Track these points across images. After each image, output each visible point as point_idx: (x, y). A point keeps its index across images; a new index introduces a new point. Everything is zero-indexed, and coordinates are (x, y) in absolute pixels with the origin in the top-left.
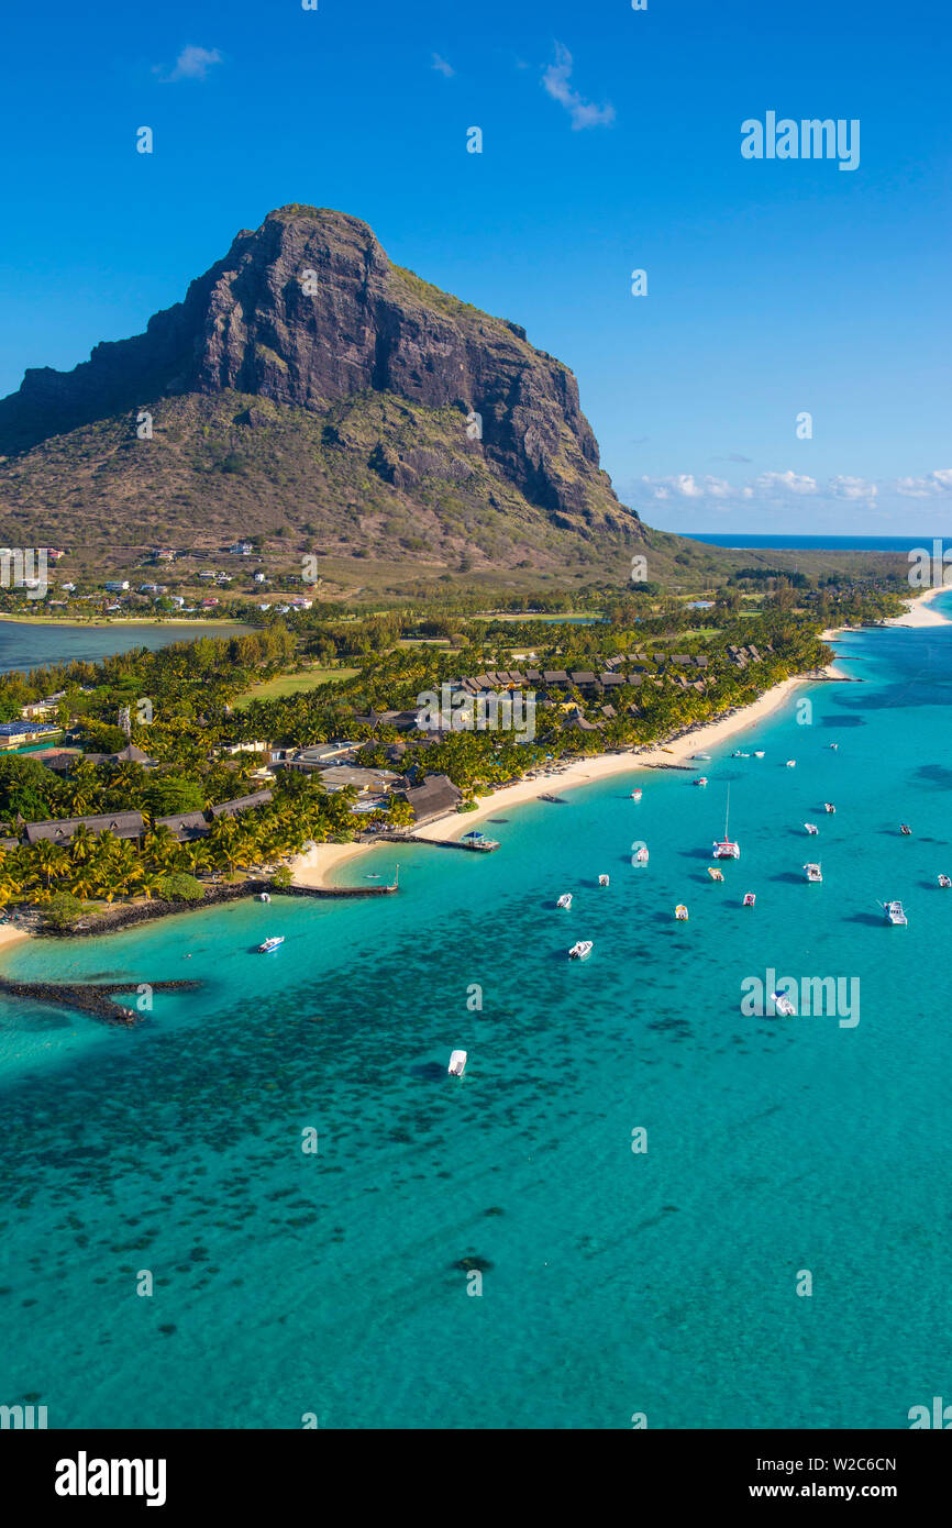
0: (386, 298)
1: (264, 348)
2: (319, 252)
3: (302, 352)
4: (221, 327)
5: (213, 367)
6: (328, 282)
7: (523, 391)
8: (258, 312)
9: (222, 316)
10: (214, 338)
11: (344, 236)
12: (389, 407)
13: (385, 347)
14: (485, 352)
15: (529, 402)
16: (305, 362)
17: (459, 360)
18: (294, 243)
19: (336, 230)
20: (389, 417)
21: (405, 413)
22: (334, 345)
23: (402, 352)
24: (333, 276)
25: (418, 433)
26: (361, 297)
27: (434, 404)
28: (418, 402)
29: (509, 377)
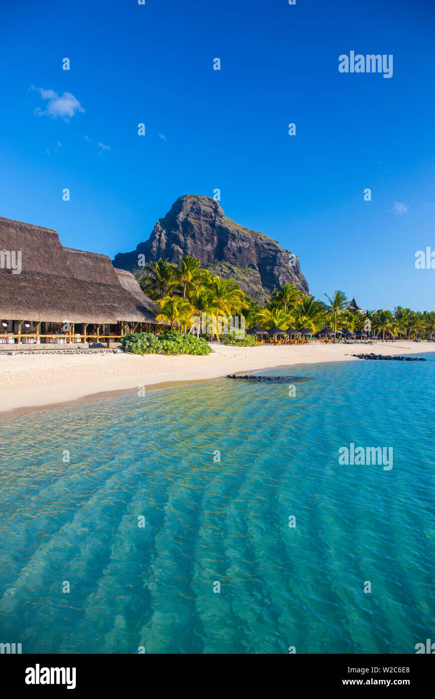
0: (223, 225)
1: (174, 245)
2: (197, 209)
3: (189, 245)
4: (158, 237)
5: (154, 252)
6: (200, 220)
7: (278, 260)
8: (172, 232)
9: (159, 233)
10: (155, 241)
11: (207, 204)
12: (223, 266)
13: (222, 244)
14: (262, 246)
15: (280, 264)
16: (190, 250)
17: (252, 249)
18: (187, 206)
19: (204, 202)
20: (223, 270)
21: (230, 268)
22: (202, 243)
23: (229, 246)
24: (202, 218)
25: (235, 276)
26: (212, 225)
27: (242, 265)
28: (236, 265)
29: (272, 255)
